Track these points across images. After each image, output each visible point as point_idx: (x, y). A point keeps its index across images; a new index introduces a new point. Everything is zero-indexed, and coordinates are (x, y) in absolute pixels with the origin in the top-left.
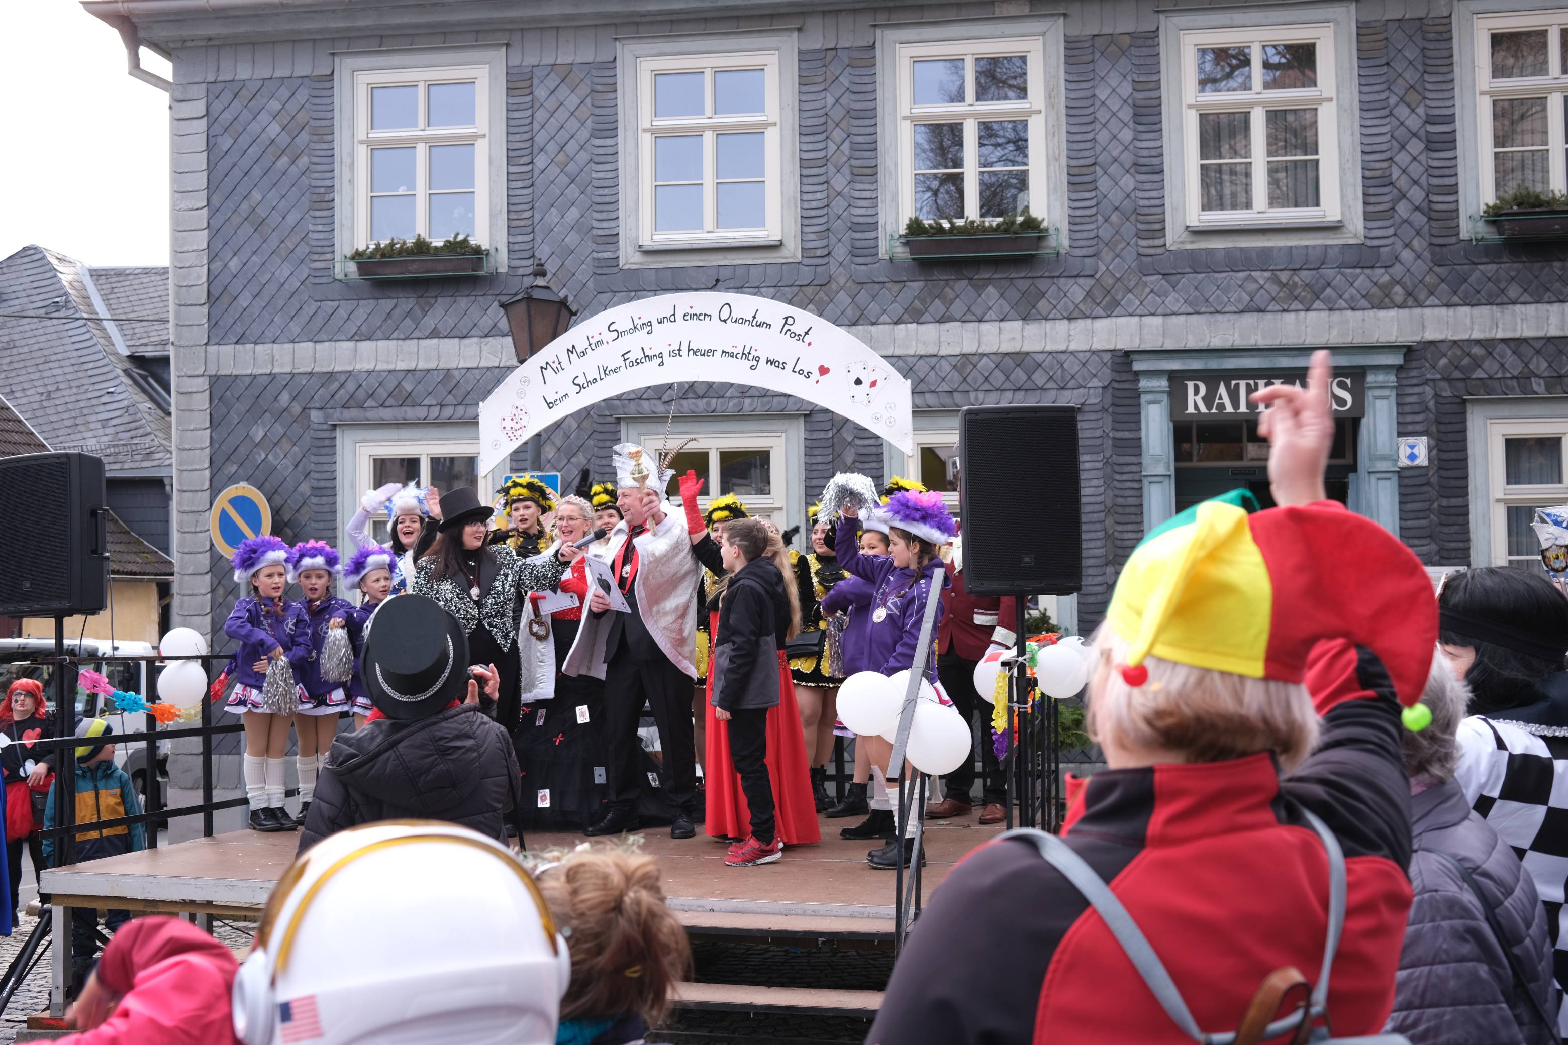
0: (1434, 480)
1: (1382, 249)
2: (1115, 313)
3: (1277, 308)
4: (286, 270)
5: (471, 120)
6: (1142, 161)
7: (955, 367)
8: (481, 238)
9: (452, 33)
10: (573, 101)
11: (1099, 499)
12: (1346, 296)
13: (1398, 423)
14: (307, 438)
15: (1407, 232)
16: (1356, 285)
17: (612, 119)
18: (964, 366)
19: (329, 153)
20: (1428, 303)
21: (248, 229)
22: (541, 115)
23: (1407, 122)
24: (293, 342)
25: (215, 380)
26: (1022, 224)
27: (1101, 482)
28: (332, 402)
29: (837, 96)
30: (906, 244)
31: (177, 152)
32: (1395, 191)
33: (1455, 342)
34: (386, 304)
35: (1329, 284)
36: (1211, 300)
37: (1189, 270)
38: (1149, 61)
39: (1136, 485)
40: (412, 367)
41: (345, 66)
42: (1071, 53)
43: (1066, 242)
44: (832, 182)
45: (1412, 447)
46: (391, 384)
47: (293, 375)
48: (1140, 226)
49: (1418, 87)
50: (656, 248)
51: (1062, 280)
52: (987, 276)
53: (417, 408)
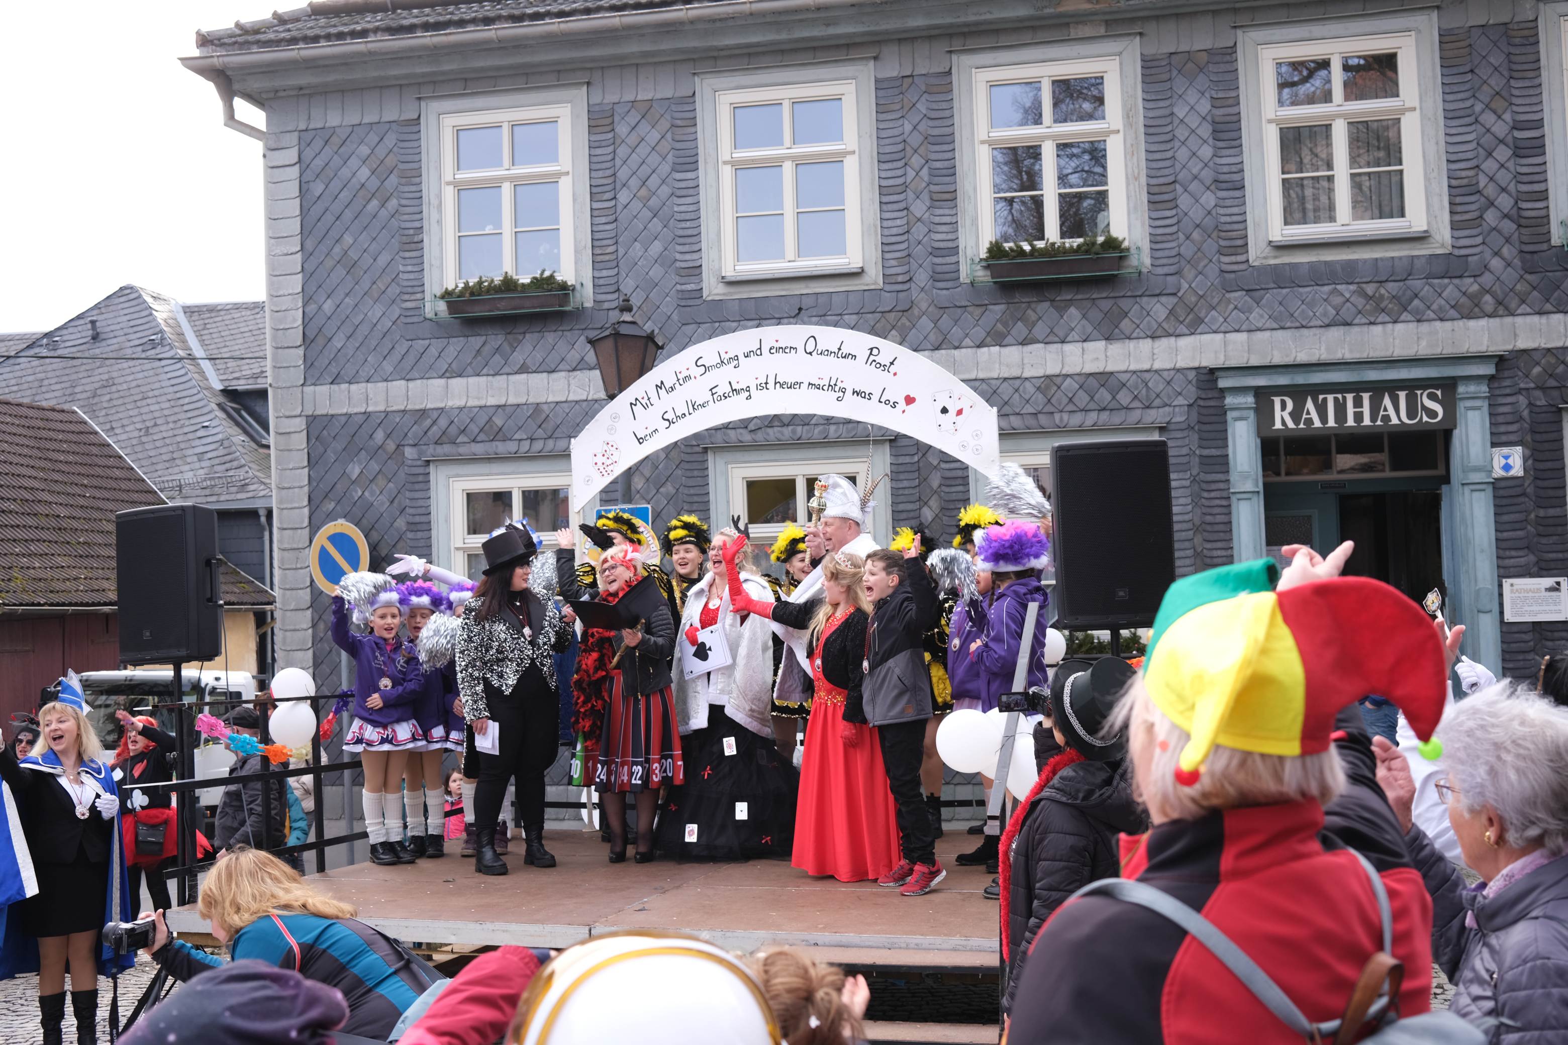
0: (1530, 490)
1: (1470, 259)
2: (1199, 331)
3: (1364, 321)
4: (378, 311)
5: (555, 159)
6: (1223, 177)
7: (1038, 388)
8: (566, 274)
9: (533, 74)
10: (655, 136)
11: (1187, 517)
12: (1435, 307)
13: (1492, 433)
14: (401, 474)
15: (1496, 240)
16: (1444, 295)
17: (692, 152)
18: (1048, 387)
19: (418, 195)
20: (1519, 311)
21: (340, 271)
22: (622, 151)
23: (1493, 129)
24: (386, 380)
25: (312, 420)
26: (1103, 245)
27: (1189, 500)
28: (425, 439)
29: (915, 122)
30: (987, 267)
31: (272, 199)
32: (1483, 199)
33: (1549, 350)
34: (476, 342)
35: (1416, 296)
36: (1296, 315)
37: (1273, 285)
38: (1228, 77)
39: (1224, 503)
40: (502, 402)
41: (431, 109)
42: (1148, 72)
43: (1147, 261)
44: (911, 208)
45: (1506, 457)
46: (482, 421)
47: (387, 413)
48: (1222, 243)
49: (1504, 93)
50: (739, 279)
51: (1145, 299)
52: (1069, 297)
53: (508, 442)
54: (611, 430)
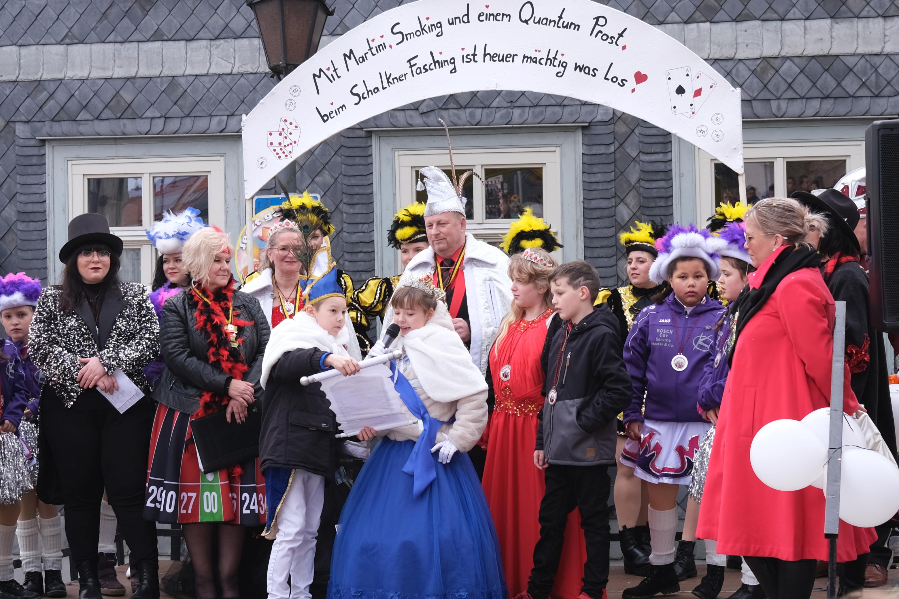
7: (753, 72)
14: (11, 156)
18: (764, 71)
28: (40, 115)
40: (132, 73)
46: (108, 94)
53: (138, 120)
54: (290, 105)
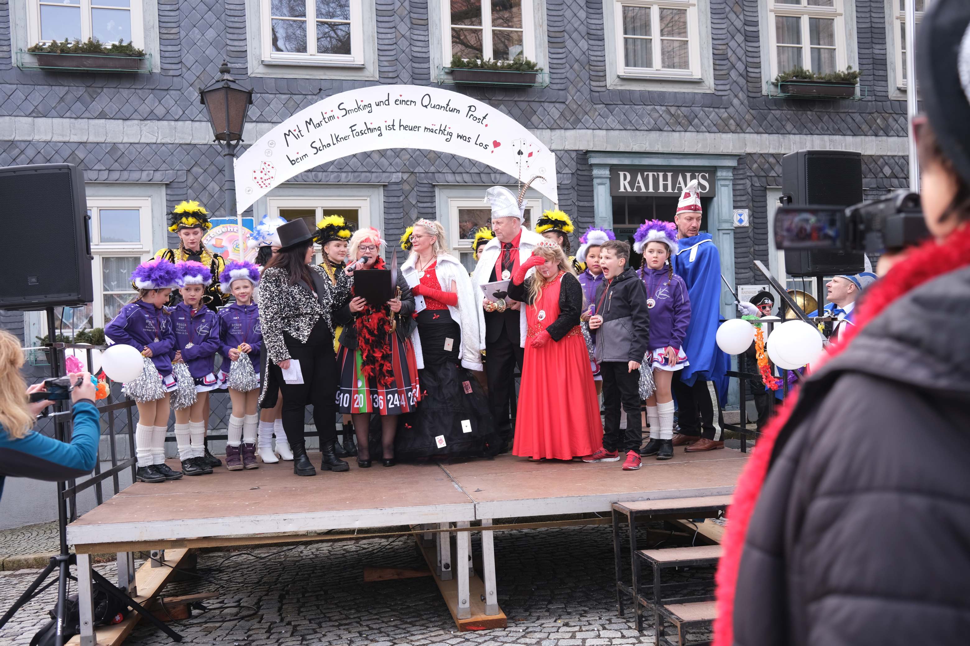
0: (751, 234)
1: (723, 98)
2: (578, 127)
3: (670, 129)
6: (592, 32)
8: (139, 43)
12: (706, 124)
13: (733, 201)
15: (736, 89)
20: (747, 131)
23: (735, 23)
26: (526, 65)
30: (451, 73)
32: (730, 63)
33: (761, 154)
34: (60, 90)
35: (696, 117)
36: (633, 122)
37: (620, 102)
40: (84, 140)
43: (547, 80)
44: (398, 28)
45: (741, 215)
46: (66, 153)
48: (592, 73)
50: (275, 63)
51: (546, 104)
52: (500, 98)
